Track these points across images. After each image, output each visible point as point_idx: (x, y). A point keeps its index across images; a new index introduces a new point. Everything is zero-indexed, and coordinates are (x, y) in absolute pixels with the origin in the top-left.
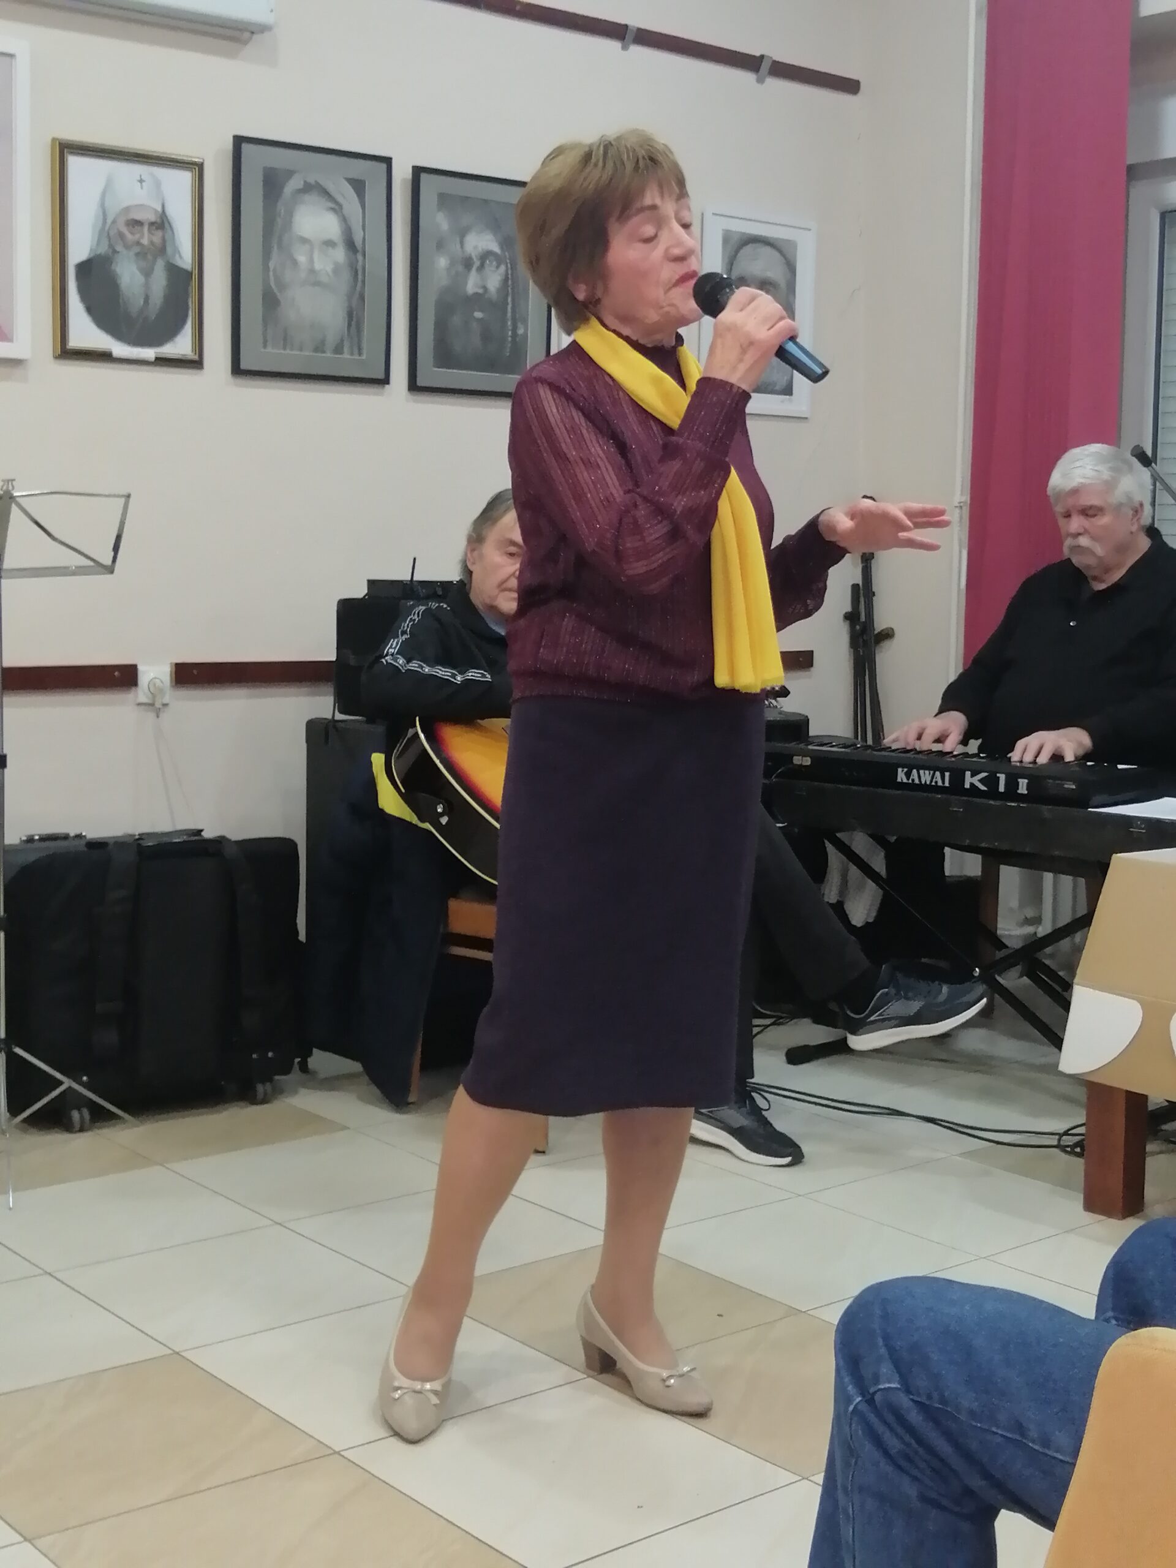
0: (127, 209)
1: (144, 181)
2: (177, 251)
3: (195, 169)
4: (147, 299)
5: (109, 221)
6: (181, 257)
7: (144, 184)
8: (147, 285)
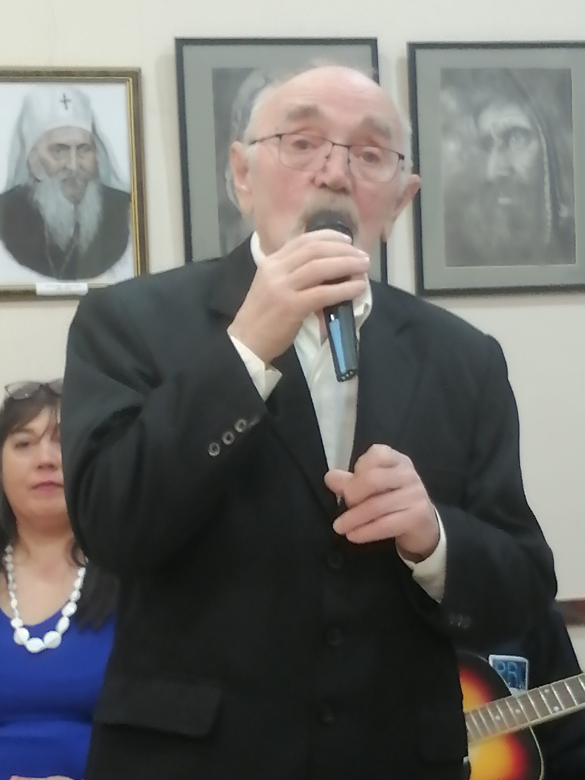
0: (49, 134)
1: (69, 101)
2: (111, 171)
3: (129, 81)
4: (77, 227)
5: (28, 149)
6: (117, 178)
7: (69, 104)
8: (77, 213)
